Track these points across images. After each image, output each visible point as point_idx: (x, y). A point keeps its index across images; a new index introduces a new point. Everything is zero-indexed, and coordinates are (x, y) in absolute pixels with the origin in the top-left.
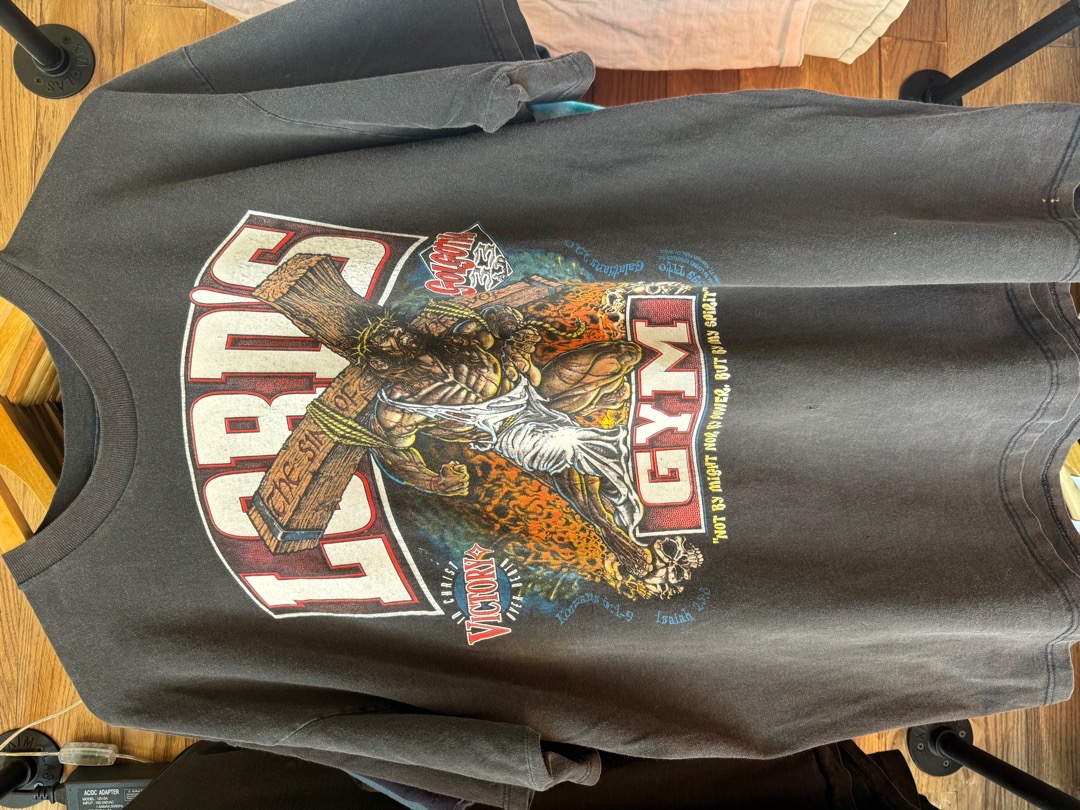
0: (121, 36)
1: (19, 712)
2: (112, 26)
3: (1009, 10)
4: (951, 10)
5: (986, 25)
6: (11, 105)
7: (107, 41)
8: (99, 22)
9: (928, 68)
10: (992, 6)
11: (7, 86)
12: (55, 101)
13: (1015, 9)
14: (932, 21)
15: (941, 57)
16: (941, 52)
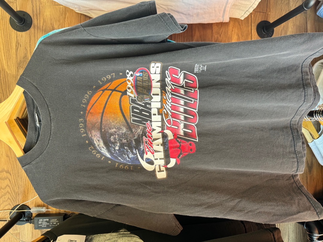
0: (39, 14)
1: (19, 200)
2: (36, 11)
3: (287, 3)
4: (271, 3)
5: (281, 7)
6: (9, 34)
7: (35, 15)
8: (33, 10)
9: (265, 20)
10: (283, 2)
11: (8, 29)
12: (21, 33)
13: (289, 3)
14: (266, 7)
15: (268, 17)
16: (268, 16)
